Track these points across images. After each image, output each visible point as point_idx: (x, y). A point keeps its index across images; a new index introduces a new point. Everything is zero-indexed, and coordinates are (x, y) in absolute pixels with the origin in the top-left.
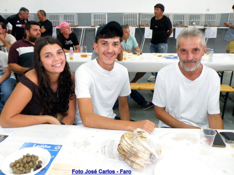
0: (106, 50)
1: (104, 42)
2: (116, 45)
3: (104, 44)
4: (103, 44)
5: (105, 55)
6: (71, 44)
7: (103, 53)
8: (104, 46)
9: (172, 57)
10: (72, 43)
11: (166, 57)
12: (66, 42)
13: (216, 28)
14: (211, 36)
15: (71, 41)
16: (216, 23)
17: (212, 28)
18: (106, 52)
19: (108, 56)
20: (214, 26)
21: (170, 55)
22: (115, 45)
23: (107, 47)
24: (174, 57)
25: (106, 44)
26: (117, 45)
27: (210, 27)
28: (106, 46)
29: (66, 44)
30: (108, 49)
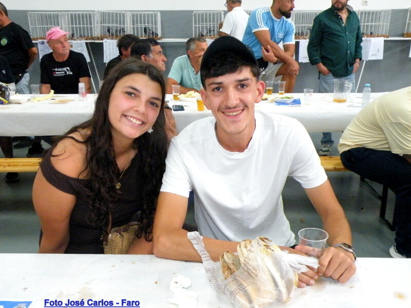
0: (223, 102)
1: (216, 86)
2: (245, 87)
3: (218, 89)
4: (213, 90)
5: (223, 112)
6: (69, 75)
7: (218, 110)
8: (217, 93)
9: (289, 102)
10: (71, 73)
11: (276, 102)
12: (55, 71)
13: (382, 39)
14: (372, 55)
15: (68, 68)
16: (383, 30)
17: (373, 39)
18: (223, 106)
19: (231, 114)
20: (378, 36)
21: (285, 98)
22: (243, 86)
23: (224, 94)
24: (293, 102)
25: (221, 89)
26: (247, 86)
27: (369, 38)
28: (222, 92)
29: (54, 75)
30: (227, 98)
